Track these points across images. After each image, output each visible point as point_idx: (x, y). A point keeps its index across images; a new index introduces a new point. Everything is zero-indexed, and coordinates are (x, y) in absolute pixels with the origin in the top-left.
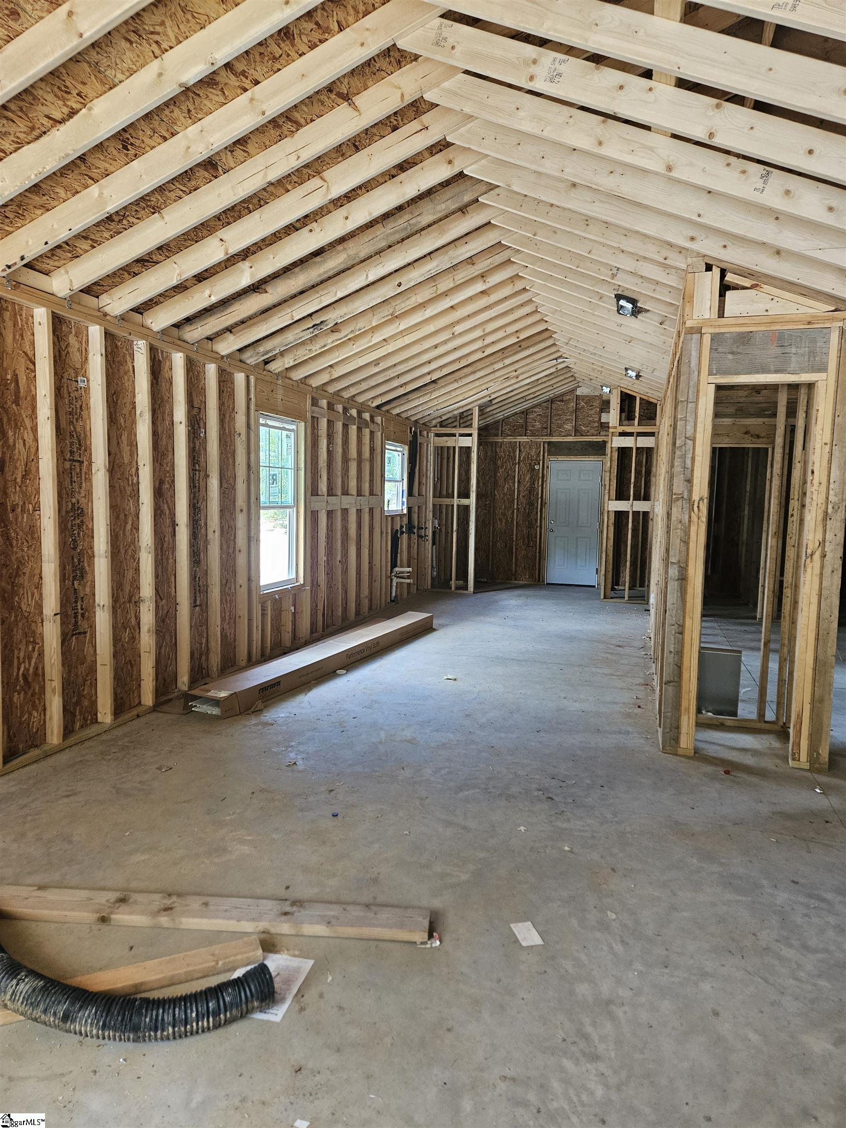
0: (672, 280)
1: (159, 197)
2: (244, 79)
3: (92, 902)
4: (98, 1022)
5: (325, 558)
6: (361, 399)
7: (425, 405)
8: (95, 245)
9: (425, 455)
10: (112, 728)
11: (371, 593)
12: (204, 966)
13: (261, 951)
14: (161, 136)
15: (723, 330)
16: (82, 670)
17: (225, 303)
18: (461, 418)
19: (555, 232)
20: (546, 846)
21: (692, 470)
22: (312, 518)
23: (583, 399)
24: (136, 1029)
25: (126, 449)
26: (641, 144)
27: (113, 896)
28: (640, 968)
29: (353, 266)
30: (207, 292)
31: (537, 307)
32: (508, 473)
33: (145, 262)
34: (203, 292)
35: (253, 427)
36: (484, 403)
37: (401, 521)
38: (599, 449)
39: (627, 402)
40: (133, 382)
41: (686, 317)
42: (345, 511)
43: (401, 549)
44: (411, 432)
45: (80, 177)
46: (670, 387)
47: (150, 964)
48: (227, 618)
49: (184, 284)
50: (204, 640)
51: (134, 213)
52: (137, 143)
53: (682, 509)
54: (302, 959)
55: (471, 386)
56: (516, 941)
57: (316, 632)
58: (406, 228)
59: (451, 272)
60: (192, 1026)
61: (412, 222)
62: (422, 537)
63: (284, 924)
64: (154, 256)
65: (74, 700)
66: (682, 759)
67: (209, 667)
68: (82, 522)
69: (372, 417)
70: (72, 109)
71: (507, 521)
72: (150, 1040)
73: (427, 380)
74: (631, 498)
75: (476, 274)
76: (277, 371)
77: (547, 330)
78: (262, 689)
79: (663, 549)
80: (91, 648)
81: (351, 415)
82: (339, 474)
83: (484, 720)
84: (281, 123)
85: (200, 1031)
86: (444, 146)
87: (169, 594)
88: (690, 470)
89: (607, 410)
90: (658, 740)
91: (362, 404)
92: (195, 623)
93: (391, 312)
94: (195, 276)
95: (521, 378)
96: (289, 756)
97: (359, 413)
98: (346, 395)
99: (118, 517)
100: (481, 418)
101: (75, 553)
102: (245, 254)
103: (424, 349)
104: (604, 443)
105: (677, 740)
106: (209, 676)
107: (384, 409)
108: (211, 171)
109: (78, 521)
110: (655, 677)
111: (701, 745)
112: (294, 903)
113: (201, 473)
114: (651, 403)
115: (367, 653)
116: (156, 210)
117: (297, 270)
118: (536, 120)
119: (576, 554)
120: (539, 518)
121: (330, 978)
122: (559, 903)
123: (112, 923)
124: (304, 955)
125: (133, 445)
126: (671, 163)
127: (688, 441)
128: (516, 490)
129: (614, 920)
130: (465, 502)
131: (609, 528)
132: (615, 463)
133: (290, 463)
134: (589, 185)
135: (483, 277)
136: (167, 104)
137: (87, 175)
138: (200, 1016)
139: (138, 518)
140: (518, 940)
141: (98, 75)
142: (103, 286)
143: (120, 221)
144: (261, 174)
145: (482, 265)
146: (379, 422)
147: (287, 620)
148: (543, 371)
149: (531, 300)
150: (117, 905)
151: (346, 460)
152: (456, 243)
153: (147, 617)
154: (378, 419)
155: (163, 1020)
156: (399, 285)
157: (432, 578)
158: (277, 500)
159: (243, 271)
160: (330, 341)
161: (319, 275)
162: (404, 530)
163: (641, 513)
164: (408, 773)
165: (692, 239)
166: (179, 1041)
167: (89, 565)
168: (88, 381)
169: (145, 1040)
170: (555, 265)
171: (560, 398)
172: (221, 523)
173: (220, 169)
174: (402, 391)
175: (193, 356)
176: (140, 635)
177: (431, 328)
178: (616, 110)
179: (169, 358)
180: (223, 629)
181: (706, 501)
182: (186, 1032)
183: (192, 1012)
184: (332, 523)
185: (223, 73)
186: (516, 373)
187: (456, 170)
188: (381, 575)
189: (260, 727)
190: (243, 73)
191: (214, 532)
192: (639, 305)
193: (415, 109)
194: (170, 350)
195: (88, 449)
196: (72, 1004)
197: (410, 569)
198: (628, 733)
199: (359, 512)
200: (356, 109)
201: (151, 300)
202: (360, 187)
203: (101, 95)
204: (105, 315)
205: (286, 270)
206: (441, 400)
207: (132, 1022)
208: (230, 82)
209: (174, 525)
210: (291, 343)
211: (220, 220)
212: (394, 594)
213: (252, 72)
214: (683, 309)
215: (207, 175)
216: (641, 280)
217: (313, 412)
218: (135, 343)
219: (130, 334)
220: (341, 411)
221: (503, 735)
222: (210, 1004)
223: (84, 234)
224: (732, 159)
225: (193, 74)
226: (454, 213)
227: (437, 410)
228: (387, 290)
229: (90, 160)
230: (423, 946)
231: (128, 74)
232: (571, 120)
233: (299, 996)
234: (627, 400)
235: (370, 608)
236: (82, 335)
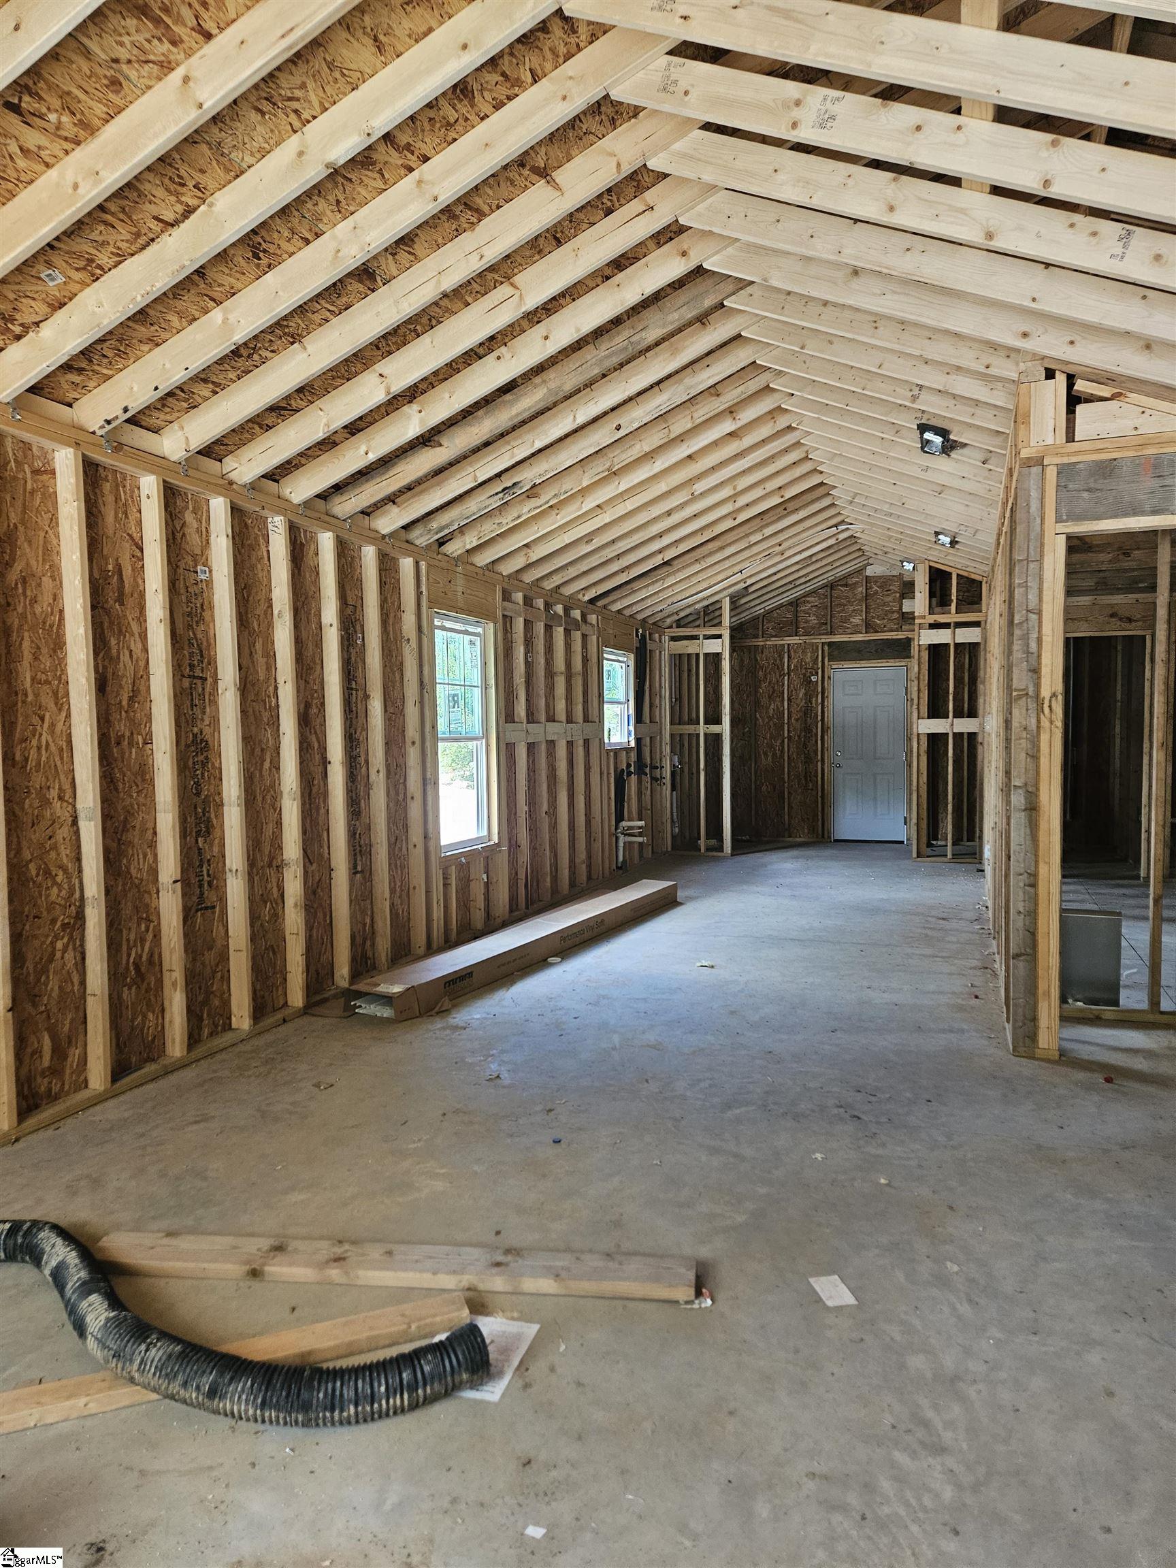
0: (999, 398)
1: (300, 322)
2: (409, 155)
3: (237, 1251)
4: (255, 1399)
5: (526, 808)
6: (568, 591)
7: (656, 597)
8: (218, 390)
9: (657, 667)
10: (252, 1035)
11: (589, 857)
12: (393, 1329)
13: (467, 1311)
14: (302, 238)
15: (1074, 459)
16: (210, 957)
17: (386, 462)
18: (705, 614)
19: (831, 343)
20: (854, 1179)
21: (1039, 656)
22: (507, 752)
23: (876, 582)
24: (306, 1407)
25: (261, 661)
26: (949, 205)
27: (265, 1243)
28: (999, 1335)
29: (555, 404)
30: (363, 448)
31: (807, 452)
32: (773, 687)
33: (281, 410)
34: (357, 448)
35: (425, 630)
36: (737, 592)
37: (628, 757)
38: (901, 649)
39: (938, 583)
40: (269, 572)
41: (1020, 445)
42: (551, 744)
43: (629, 795)
44: (637, 636)
45: (198, 299)
46: (1000, 551)
47: (319, 1327)
48: (398, 889)
49: (333, 438)
50: (368, 921)
51: (267, 345)
52: (272, 249)
53: (1027, 710)
54: (523, 1324)
55: (718, 568)
56: (819, 1300)
57: (517, 909)
58: (626, 348)
59: (689, 408)
60: (380, 1405)
61: (633, 339)
62: (657, 780)
63: (498, 1278)
64: (293, 402)
65: (200, 998)
66: (1041, 1063)
67: (376, 955)
68: (207, 758)
69: (584, 616)
70: (188, 206)
71: (774, 755)
72: (325, 1424)
73: (658, 560)
74: (951, 714)
75: (722, 408)
76: (455, 555)
77: (822, 484)
78: (449, 982)
79: (1001, 774)
80: (221, 928)
81: (555, 612)
82: (542, 693)
83: (756, 1018)
84: (458, 213)
85: (391, 1412)
86: (675, 233)
87: (321, 855)
88: (1036, 655)
89: (911, 595)
90: (1006, 1040)
91: (570, 597)
92: (356, 896)
93: (607, 466)
94: (345, 427)
95: (787, 554)
96: (490, 1068)
97: (567, 610)
98: (549, 585)
99: (252, 753)
100: (733, 614)
101: (199, 801)
102: (413, 393)
103: (653, 516)
104: (908, 641)
105: (1033, 1037)
106: (375, 968)
107: (600, 603)
108: (367, 283)
109: (201, 758)
110: (997, 957)
111: (1068, 1045)
112: (508, 1251)
113: (359, 693)
114: (973, 581)
115: (586, 936)
116: (295, 338)
117: (480, 413)
118: (801, 184)
119: (875, 799)
120: (820, 749)
121: (563, 1348)
122: (877, 1251)
123: (267, 1278)
124: (525, 1318)
125: (270, 656)
126: (991, 229)
127: (1031, 615)
128: (786, 712)
129: (957, 1273)
130: (714, 729)
131: (921, 758)
132: (925, 666)
133: (476, 677)
134: (878, 269)
135: (731, 412)
136: (308, 194)
137: (207, 296)
138: (392, 1390)
139: (279, 753)
140: (821, 1299)
141: (221, 159)
142: (227, 445)
143: (250, 356)
144: (433, 282)
145: (731, 396)
146: (594, 622)
147: (477, 891)
148: (818, 543)
149: (798, 442)
150: (272, 1254)
151: (550, 674)
152: (694, 367)
153: (293, 887)
154: (593, 618)
155: (342, 1395)
156: (618, 428)
157: (673, 837)
158: (459, 729)
159: (409, 417)
160: (525, 510)
161: (511, 419)
162: (632, 769)
163: (966, 736)
164: (654, 1087)
165: (1025, 335)
166: (363, 1427)
167: (216, 816)
168: (210, 571)
169: (317, 1425)
170: (832, 389)
171: (843, 581)
172: (387, 761)
173: (378, 278)
174: (623, 578)
175: (346, 536)
176: (284, 911)
177: (663, 487)
178: (913, 160)
179: (313, 539)
180: (392, 905)
181: (1060, 698)
182: (373, 1413)
183: (380, 1386)
184: (534, 760)
185: (382, 148)
186: (781, 548)
187: (692, 264)
188: (602, 832)
189: (448, 1032)
190: (408, 147)
191: (378, 772)
192: (952, 437)
193: (635, 184)
194: (314, 529)
195: (212, 662)
196: (221, 1374)
197: (642, 823)
198: (963, 1031)
199: (570, 744)
200: (557, 187)
201: (288, 462)
202: (563, 295)
203: (224, 186)
204: (231, 483)
205: (466, 414)
206: (677, 589)
207: (301, 1398)
208: (390, 160)
209: (325, 762)
210: (474, 514)
211: (378, 348)
212: (621, 858)
213: (419, 144)
214: (1016, 435)
215: (361, 287)
216: (954, 402)
217: (504, 609)
218: (270, 520)
219: (263, 508)
220: (542, 607)
221: (785, 1037)
222: (404, 1375)
223: (203, 376)
224: (1077, 218)
225: (343, 150)
226: (689, 324)
227: (673, 604)
228: (602, 436)
229: (211, 274)
230: (689, 1307)
231: (258, 156)
232: (850, 182)
233: (523, 1369)
234: (938, 578)
235: (589, 878)
236: (201, 511)
